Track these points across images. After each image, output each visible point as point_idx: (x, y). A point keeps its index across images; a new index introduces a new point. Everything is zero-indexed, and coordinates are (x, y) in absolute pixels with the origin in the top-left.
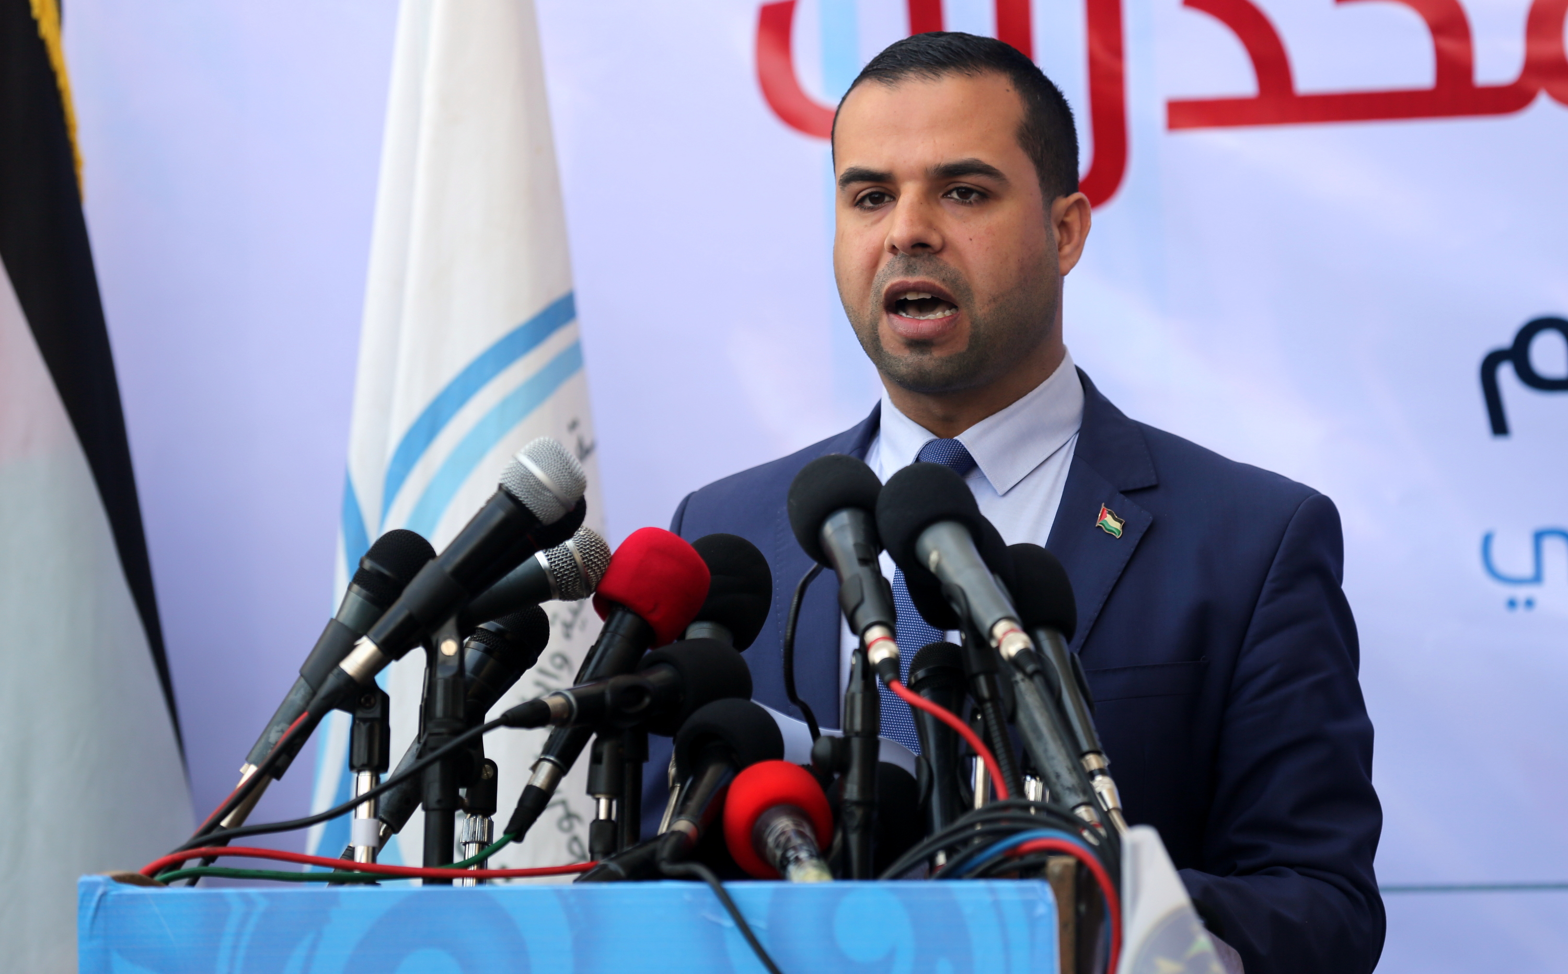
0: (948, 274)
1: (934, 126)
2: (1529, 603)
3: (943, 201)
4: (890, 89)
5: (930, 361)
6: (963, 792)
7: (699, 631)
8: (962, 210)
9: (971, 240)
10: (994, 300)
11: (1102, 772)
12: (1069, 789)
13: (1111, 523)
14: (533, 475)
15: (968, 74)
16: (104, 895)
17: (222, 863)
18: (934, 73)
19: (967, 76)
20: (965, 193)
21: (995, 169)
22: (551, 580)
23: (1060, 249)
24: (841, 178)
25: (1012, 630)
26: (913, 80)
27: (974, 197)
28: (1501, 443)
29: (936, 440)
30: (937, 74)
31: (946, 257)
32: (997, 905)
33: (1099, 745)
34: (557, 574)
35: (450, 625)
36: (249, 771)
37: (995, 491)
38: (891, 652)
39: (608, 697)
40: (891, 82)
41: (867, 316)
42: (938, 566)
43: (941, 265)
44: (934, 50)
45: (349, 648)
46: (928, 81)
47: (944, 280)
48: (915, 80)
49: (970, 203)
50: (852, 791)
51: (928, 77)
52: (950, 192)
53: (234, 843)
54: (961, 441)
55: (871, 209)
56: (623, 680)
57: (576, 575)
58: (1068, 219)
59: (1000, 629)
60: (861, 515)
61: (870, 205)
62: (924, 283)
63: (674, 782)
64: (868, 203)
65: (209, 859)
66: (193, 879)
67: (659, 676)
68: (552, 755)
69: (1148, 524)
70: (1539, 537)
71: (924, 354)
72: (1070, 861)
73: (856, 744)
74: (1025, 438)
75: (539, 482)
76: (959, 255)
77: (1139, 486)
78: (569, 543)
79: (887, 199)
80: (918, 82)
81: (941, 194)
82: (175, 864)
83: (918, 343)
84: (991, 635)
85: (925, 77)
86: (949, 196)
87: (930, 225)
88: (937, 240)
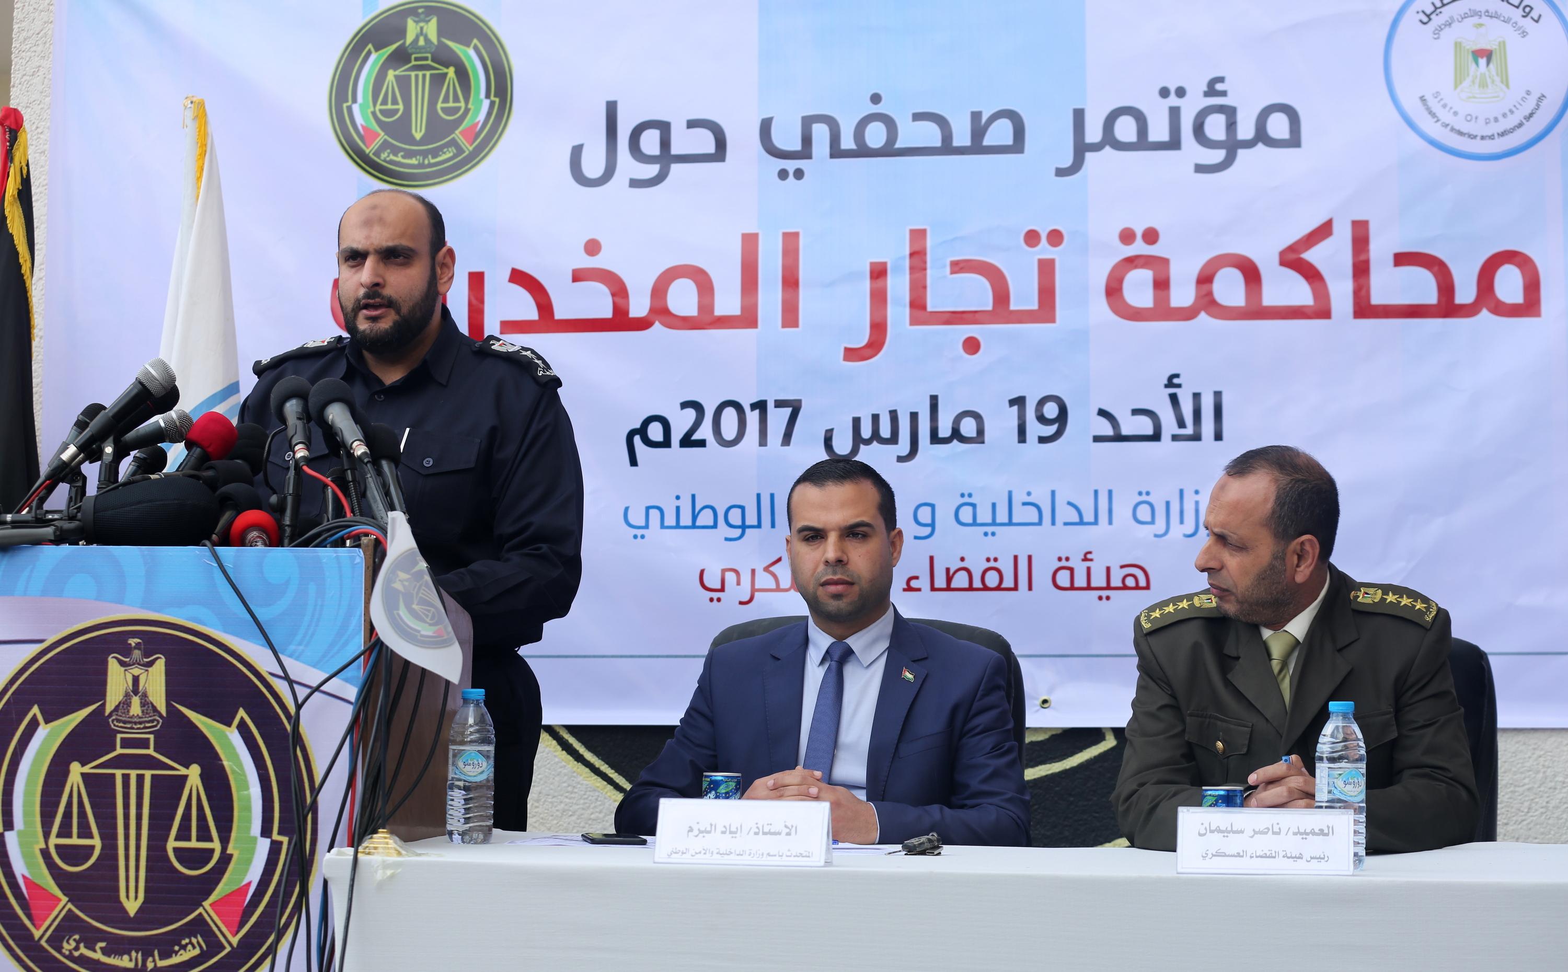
0: (850, 572)
1: (843, 505)
2: (642, 537)
3: (846, 540)
8: (855, 543)
9: (859, 557)
10: (871, 581)
13: (909, 676)
19: (855, 483)
20: (858, 536)
21: (871, 525)
22: (165, 432)
23: (892, 555)
25: (360, 445)
27: (861, 538)
28: (634, 469)
29: (835, 641)
30: (842, 483)
31: (847, 565)
34: (166, 429)
35: (110, 440)
37: (862, 665)
42: (332, 421)
43: (846, 568)
44: (839, 470)
46: (838, 486)
47: (848, 576)
48: (833, 486)
52: (849, 536)
54: (847, 643)
55: (814, 543)
57: (176, 429)
58: (895, 540)
59: (355, 445)
61: (812, 541)
62: (840, 579)
69: (925, 675)
74: (875, 641)
76: (854, 564)
77: (920, 658)
78: (174, 415)
79: (820, 538)
81: (845, 537)
84: (351, 448)
87: (843, 551)
88: (845, 558)
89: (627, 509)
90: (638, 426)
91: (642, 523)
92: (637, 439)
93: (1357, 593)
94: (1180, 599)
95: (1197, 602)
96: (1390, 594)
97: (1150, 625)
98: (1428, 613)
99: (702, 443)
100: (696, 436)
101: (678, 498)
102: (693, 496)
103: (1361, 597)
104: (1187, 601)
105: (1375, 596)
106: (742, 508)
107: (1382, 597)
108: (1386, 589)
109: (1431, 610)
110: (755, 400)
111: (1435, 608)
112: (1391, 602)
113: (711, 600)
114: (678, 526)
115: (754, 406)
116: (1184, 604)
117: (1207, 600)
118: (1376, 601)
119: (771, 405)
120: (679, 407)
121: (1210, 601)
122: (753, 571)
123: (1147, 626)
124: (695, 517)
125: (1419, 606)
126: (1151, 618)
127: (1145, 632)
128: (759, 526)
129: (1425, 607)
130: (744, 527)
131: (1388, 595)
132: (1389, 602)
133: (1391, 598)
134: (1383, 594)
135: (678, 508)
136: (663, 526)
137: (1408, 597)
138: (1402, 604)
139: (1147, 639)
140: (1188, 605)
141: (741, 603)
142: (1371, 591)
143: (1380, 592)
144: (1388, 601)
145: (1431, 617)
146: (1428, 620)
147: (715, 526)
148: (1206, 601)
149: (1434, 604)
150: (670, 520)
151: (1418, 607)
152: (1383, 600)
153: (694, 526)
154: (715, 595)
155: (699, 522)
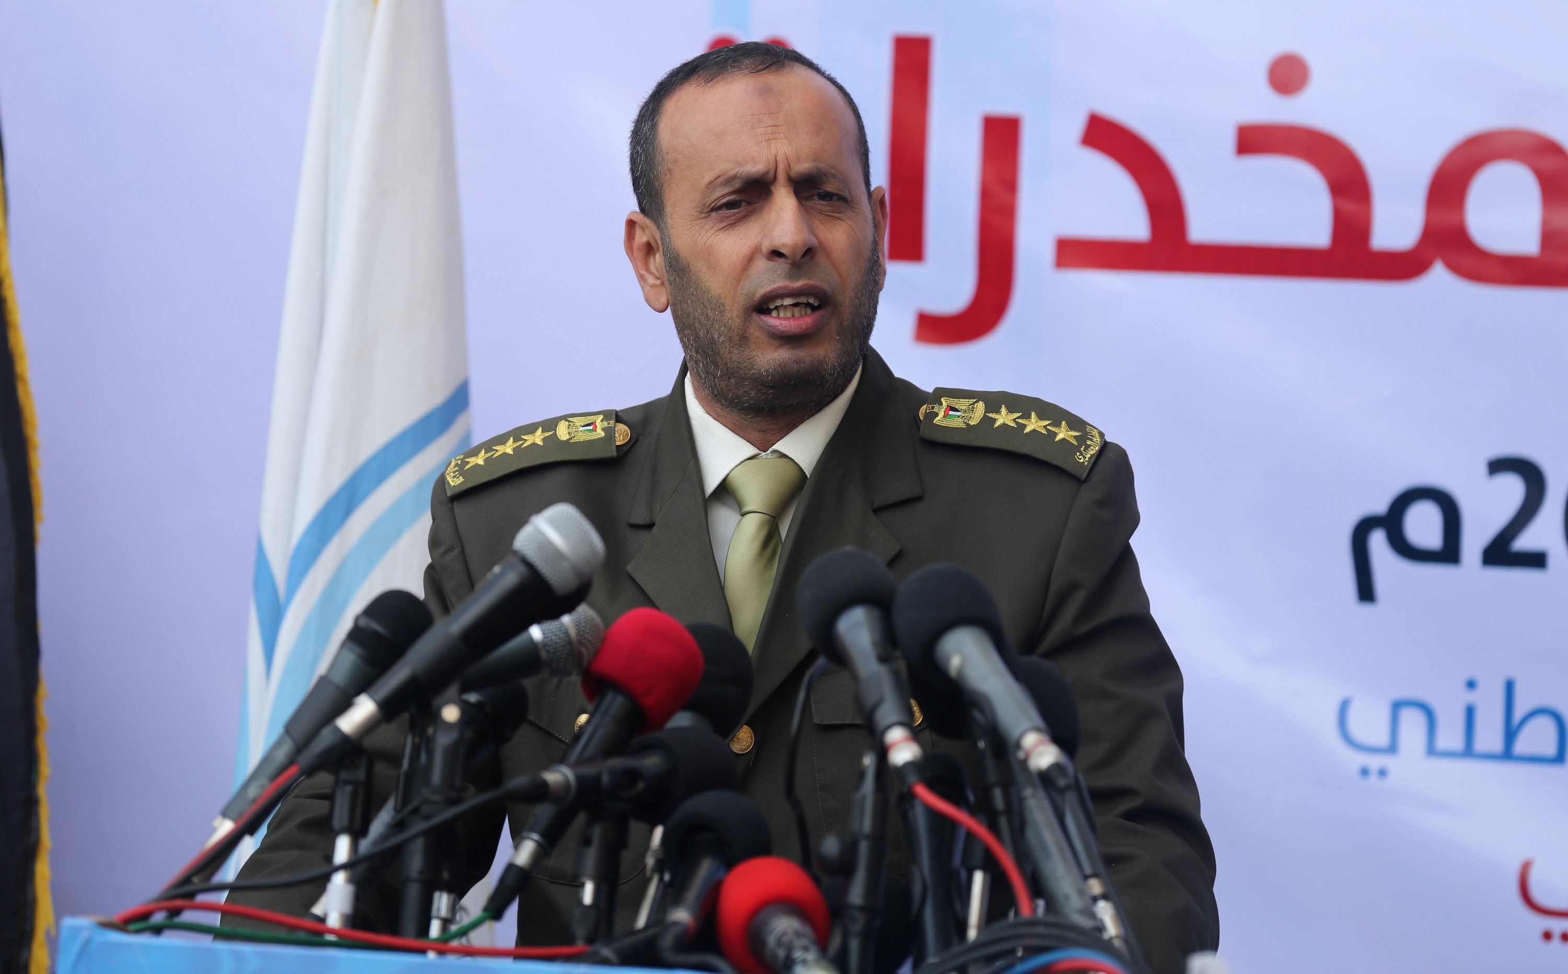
2: (1382, 773)
6: (958, 906)
7: (682, 720)
11: (1105, 897)
12: (1079, 911)
14: (552, 542)
16: (88, 942)
17: (188, 916)
22: (544, 654)
25: (1042, 742)
28: (1366, 609)
34: (550, 648)
35: (453, 690)
36: (226, 827)
39: (605, 779)
42: (961, 670)
45: (344, 704)
50: (856, 894)
53: (202, 898)
56: (618, 762)
57: (569, 651)
59: (1030, 740)
60: (876, 613)
63: (652, 873)
65: (175, 912)
66: (158, 930)
67: (651, 762)
68: (534, 832)
70: (1397, 706)
78: (566, 619)
82: (143, 916)
84: (1018, 747)
89: (1344, 706)
90: (1380, 506)
91: (1382, 739)
92: (1378, 541)
93: (933, 408)
94: (531, 429)
95: (563, 432)
96: (1003, 410)
97: (461, 479)
98: (1082, 449)
99: (1536, 560)
100: (1525, 542)
101: (1471, 685)
102: (1510, 687)
103: (941, 414)
104: (543, 431)
105: (970, 415)
107: (985, 417)
108: (994, 400)
109: (1089, 442)
111: (1097, 439)
112: (1004, 425)
113: (1547, 936)
114: (1469, 751)
116: (538, 438)
117: (583, 426)
118: (972, 423)
120: (1483, 469)
121: (591, 428)
123: (455, 482)
124: (1510, 734)
125: (1063, 433)
126: (467, 467)
127: (449, 494)
129: (1075, 437)
131: (998, 411)
132: (999, 426)
133: (1004, 418)
134: (987, 410)
135: (1470, 712)
136: (1431, 750)
137: (1041, 417)
138: (1028, 430)
139: (452, 509)
140: (543, 439)
142: (962, 404)
143: (981, 406)
144: (997, 424)
145: (1088, 456)
146: (1082, 461)
147: (1560, 758)
148: (581, 429)
149: (1095, 433)
150: (1450, 737)
151: (1060, 436)
152: (987, 421)
153: (1507, 754)
154: (1557, 926)
155: (1522, 746)
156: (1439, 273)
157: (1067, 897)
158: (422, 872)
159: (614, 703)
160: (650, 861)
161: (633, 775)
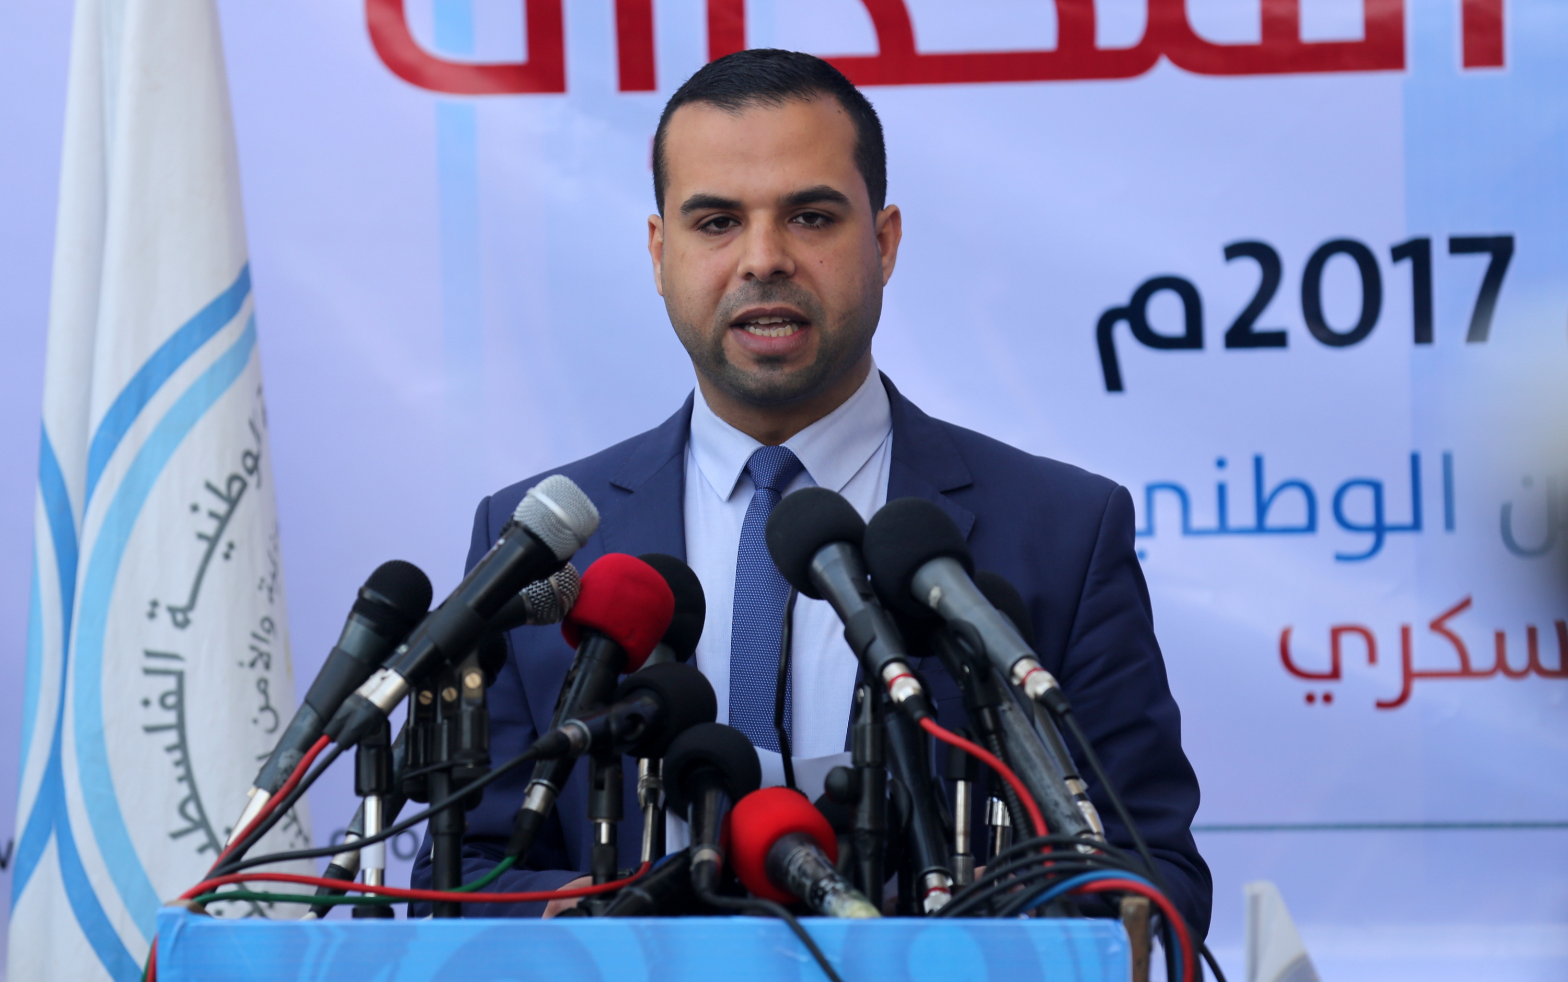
0: (802, 297)
1: (781, 153)
2: (1141, 555)
3: (790, 226)
4: (733, 115)
5: (780, 376)
8: (810, 234)
9: (821, 262)
10: (843, 318)
11: (1081, 797)
12: (1068, 816)
14: (553, 514)
15: (807, 99)
16: (184, 926)
18: (776, 100)
19: (806, 101)
20: (810, 218)
21: (842, 195)
22: (528, 605)
24: (685, 204)
25: (1035, 669)
26: (755, 107)
27: (819, 221)
28: (1115, 398)
29: (764, 448)
30: (778, 100)
31: (798, 281)
32: (1070, 943)
33: (1076, 770)
34: (535, 600)
35: (473, 657)
36: (261, 798)
38: (914, 689)
39: (614, 726)
40: (733, 108)
41: (710, 334)
42: (940, 602)
43: (795, 288)
46: (771, 107)
47: (799, 304)
48: (758, 106)
49: (818, 227)
50: (864, 821)
51: (771, 104)
52: (796, 217)
54: (789, 448)
55: (719, 233)
56: (619, 709)
57: (552, 601)
58: (884, 230)
59: (1022, 668)
60: (848, 548)
61: (715, 228)
63: (646, 803)
64: (713, 227)
68: (545, 778)
70: (1151, 490)
71: (774, 370)
72: (1144, 901)
73: (867, 774)
74: (847, 442)
75: (559, 521)
76: (809, 277)
78: (553, 580)
79: (731, 223)
80: (760, 108)
81: (787, 219)
82: (207, 890)
83: (769, 360)
84: (1012, 673)
85: (767, 103)
86: (794, 221)
87: (784, 252)
88: (789, 266)
90: (1122, 298)
92: (1122, 332)
99: (1277, 339)
100: (1265, 323)
101: (1221, 463)
102: (1258, 463)
106: (1377, 488)
110: (1401, 236)
113: (1310, 698)
114: (1223, 528)
115: (1398, 253)
119: (1439, 252)
120: (1219, 255)
122: (1405, 633)
124: (1262, 508)
128: (1416, 525)
130: (1379, 529)
135: (1222, 490)
136: (1187, 530)
141: (1381, 705)
147: (1311, 526)
150: (1204, 516)
153: (1261, 528)
154: (1319, 688)
155: (1274, 518)
156: (1164, 68)
157: (1057, 804)
158: (450, 826)
159: (599, 647)
160: (642, 791)
161: (635, 718)
